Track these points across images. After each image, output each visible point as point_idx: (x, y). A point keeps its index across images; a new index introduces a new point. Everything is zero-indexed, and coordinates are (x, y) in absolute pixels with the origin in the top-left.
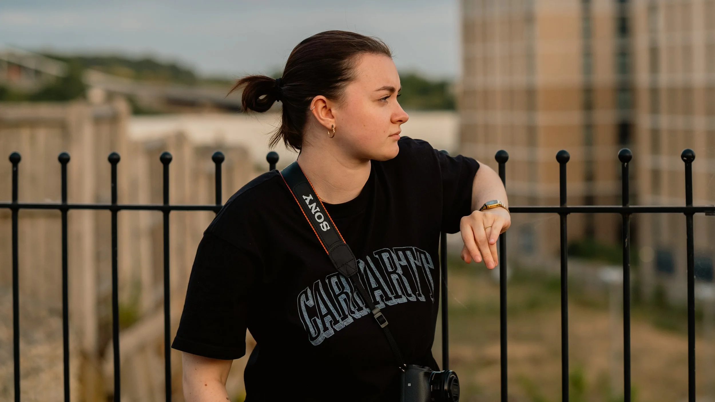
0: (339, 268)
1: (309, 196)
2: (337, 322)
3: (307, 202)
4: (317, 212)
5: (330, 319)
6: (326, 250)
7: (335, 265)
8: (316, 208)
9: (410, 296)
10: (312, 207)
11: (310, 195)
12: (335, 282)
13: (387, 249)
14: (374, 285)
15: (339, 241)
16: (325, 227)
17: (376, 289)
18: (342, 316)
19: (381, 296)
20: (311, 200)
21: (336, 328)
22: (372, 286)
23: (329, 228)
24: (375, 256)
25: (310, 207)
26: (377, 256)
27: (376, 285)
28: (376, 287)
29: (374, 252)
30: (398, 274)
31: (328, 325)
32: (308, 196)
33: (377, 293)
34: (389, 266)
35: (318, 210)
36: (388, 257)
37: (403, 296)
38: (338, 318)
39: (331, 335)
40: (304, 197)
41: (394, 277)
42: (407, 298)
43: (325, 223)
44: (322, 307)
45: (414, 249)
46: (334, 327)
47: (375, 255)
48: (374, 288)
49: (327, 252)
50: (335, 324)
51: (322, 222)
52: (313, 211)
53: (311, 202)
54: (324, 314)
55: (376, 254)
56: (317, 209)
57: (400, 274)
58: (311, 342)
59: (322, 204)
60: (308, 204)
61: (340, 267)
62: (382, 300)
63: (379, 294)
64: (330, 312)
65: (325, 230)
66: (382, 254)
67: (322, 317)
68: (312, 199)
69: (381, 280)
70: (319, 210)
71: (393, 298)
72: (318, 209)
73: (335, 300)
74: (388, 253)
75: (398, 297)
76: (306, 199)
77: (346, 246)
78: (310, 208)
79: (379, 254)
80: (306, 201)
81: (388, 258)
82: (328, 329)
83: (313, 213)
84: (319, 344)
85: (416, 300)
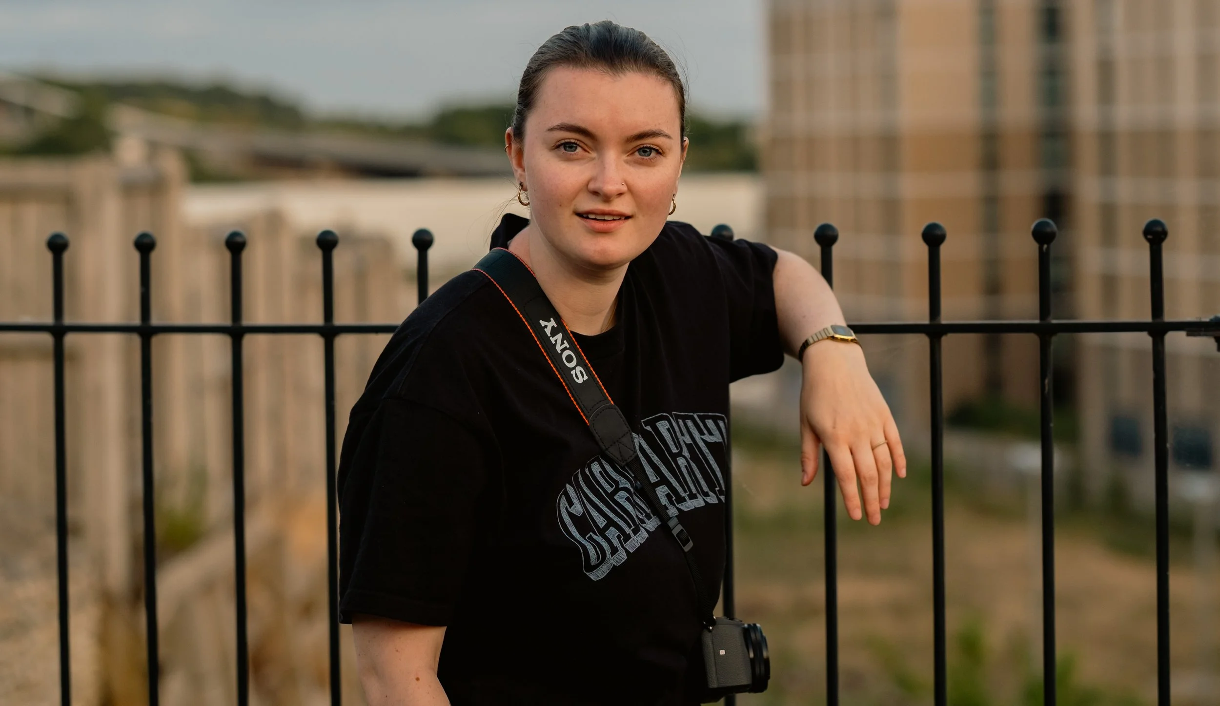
0: (607, 449)
1: (551, 321)
2: (627, 538)
3: (548, 331)
4: (565, 349)
5: (616, 534)
6: (584, 417)
7: (601, 444)
8: (562, 343)
9: (706, 494)
10: (556, 341)
11: (552, 319)
12: (598, 471)
13: (664, 414)
14: (653, 479)
15: (603, 400)
16: (580, 376)
17: (657, 484)
18: (633, 527)
19: (668, 496)
20: (553, 327)
21: (627, 548)
22: (651, 480)
23: (586, 378)
24: (645, 428)
25: (553, 340)
26: (649, 428)
27: (657, 478)
28: (657, 480)
29: (642, 421)
30: (684, 457)
31: (616, 543)
32: (549, 321)
33: (660, 492)
34: (672, 443)
35: (566, 347)
36: (667, 427)
37: (698, 495)
38: (628, 531)
39: (623, 561)
40: (543, 323)
41: (681, 461)
42: (703, 499)
43: (579, 368)
44: (595, 514)
45: (695, 416)
46: (625, 545)
47: (645, 426)
48: (654, 483)
49: (586, 421)
50: (626, 540)
51: (574, 368)
52: (559, 348)
53: (554, 332)
54: (603, 526)
55: (646, 424)
56: (564, 343)
57: (688, 457)
58: (587, 574)
59: (571, 335)
60: (549, 335)
61: (609, 447)
62: (671, 503)
63: (664, 492)
64: (611, 523)
65: (580, 381)
66: (658, 424)
67: (602, 532)
68: (556, 326)
69: (663, 469)
70: (568, 346)
71: (687, 498)
72: (566, 344)
73: (611, 502)
74: (666, 422)
75: (692, 497)
76: (546, 326)
77: (615, 409)
78: (554, 342)
79: (652, 423)
80: (545, 329)
81: (668, 430)
82: (618, 551)
83: (559, 352)
84: (602, 577)
85: (717, 502)
